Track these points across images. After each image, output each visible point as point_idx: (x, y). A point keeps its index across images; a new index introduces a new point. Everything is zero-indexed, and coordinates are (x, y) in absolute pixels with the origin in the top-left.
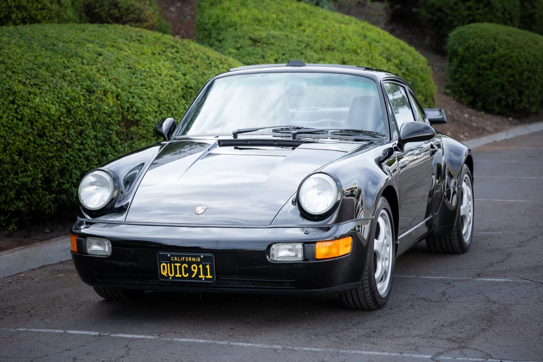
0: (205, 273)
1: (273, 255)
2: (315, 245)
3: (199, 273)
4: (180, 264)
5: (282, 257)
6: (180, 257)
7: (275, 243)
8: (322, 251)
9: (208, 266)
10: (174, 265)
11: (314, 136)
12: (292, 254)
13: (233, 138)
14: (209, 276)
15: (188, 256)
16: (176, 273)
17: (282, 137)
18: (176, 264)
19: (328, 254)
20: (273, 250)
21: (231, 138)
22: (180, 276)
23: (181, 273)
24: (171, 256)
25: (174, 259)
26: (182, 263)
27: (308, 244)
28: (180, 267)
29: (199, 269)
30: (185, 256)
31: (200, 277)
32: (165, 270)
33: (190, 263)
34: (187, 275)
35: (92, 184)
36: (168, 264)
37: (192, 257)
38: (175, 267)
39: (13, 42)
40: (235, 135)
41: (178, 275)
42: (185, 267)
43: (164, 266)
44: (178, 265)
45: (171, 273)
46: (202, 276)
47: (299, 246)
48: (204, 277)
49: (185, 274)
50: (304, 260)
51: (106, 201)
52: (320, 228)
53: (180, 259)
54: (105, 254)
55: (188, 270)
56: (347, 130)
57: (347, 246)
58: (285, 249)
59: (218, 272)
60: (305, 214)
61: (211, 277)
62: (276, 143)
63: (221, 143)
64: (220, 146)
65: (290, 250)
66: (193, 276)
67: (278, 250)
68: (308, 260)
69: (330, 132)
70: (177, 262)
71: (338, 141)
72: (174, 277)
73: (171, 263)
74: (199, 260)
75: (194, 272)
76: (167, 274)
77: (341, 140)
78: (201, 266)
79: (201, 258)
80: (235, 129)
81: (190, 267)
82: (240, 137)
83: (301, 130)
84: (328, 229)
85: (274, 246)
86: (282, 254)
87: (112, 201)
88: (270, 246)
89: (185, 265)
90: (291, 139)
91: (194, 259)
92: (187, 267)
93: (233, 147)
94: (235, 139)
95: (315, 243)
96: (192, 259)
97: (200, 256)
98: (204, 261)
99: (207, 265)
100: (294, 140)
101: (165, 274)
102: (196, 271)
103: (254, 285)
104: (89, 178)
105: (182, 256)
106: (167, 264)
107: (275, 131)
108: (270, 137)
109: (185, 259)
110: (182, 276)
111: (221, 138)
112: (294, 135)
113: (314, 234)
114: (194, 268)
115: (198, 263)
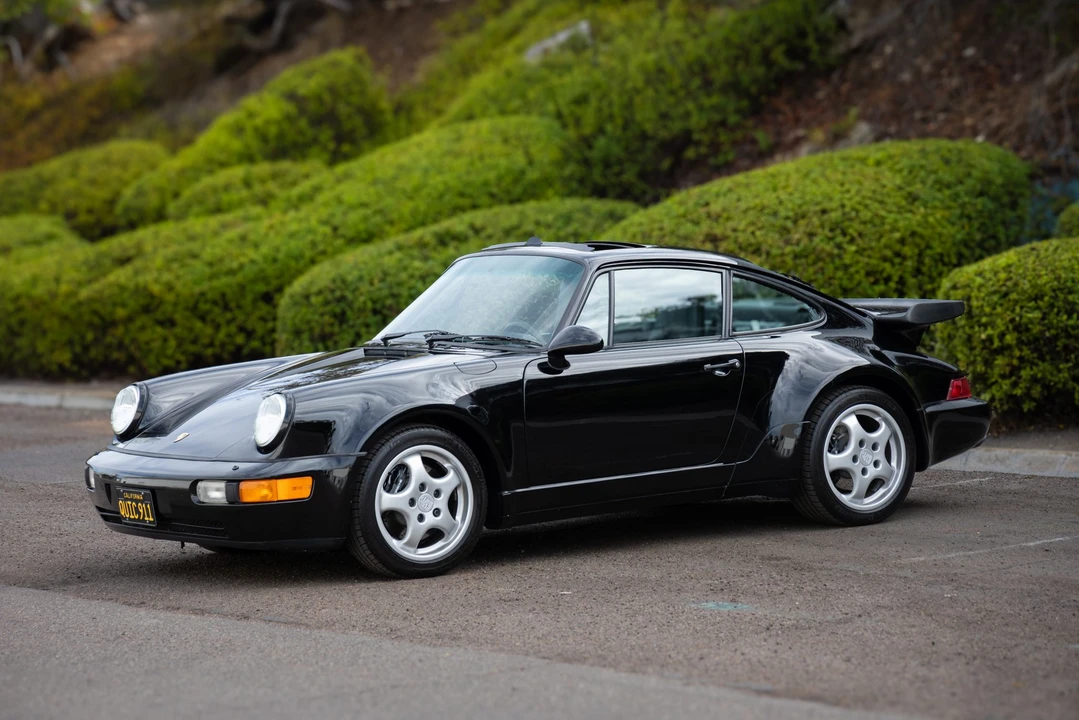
1: (200, 495)
2: (238, 486)
3: (144, 514)
4: (131, 503)
7: (202, 480)
9: (149, 507)
10: (127, 503)
12: (219, 495)
14: (151, 519)
15: (134, 494)
16: (130, 513)
20: (199, 488)
23: (133, 513)
24: (123, 492)
25: (125, 496)
26: (132, 500)
27: (233, 483)
28: (131, 506)
30: (132, 494)
31: (145, 519)
33: (137, 501)
34: (138, 516)
37: (137, 493)
38: (128, 505)
40: (385, 341)
41: (132, 516)
42: (134, 505)
43: (121, 504)
44: (129, 503)
47: (222, 485)
48: (148, 519)
50: (228, 503)
51: (129, 423)
53: (129, 497)
55: (137, 511)
57: (298, 488)
61: (153, 520)
63: (367, 353)
65: (218, 490)
66: (141, 518)
67: (206, 490)
68: (234, 503)
69: (474, 339)
70: (129, 500)
73: (125, 500)
74: (142, 498)
75: (141, 513)
78: (144, 506)
81: (137, 506)
83: (436, 337)
85: (201, 485)
86: (215, 494)
87: (135, 421)
88: (195, 483)
89: (134, 503)
91: (138, 497)
94: (384, 348)
95: (239, 481)
97: (141, 494)
98: (145, 500)
99: (148, 504)
102: (142, 511)
105: (130, 493)
106: (122, 501)
110: (134, 517)
112: (430, 343)
113: (243, 471)
114: (140, 508)
115: (142, 502)
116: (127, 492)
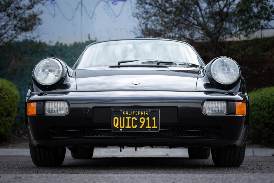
0: (151, 125)
1: (205, 110)
3: (146, 124)
4: (130, 118)
6: (130, 111)
7: (207, 101)
9: (154, 119)
10: (125, 118)
15: (138, 111)
16: (126, 125)
18: (126, 118)
20: (205, 106)
22: (130, 127)
23: (130, 125)
24: (123, 110)
25: (125, 113)
26: (132, 116)
28: (130, 120)
29: (146, 121)
30: (135, 111)
31: (146, 127)
32: (117, 123)
33: (139, 117)
34: (136, 126)
36: (120, 118)
37: (141, 111)
38: (126, 120)
41: (128, 127)
42: (134, 119)
43: (116, 120)
44: (128, 118)
45: (122, 125)
46: (148, 127)
47: (224, 104)
48: (150, 127)
49: (134, 126)
50: (228, 114)
53: (130, 113)
54: (63, 114)
55: (137, 123)
59: (162, 124)
61: (156, 127)
66: (141, 127)
70: (128, 116)
72: (124, 129)
73: (122, 116)
74: (147, 114)
75: (142, 124)
76: (119, 126)
78: (148, 119)
79: (148, 112)
91: (142, 113)
92: (136, 119)
96: (141, 113)
97: (148, 111)
98: (150, 115)
99: (153, 117)
101: (116, 126)
102: (143, 123)
109: (135, 112)
110: (131, 127)
114: (142, 120)
115: (145, 116)
116: (128, 111)
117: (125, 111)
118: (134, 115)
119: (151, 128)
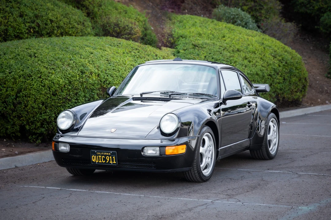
0: (113, 161)
1: (145, 152)
2: (165, 148)
3: (110, 160)
4: (101, 156)
5: (149, 154)
7: (146, 147)
8: (169, 151)
9: (114, 157)
11: (180, 96)
12: (154, 152)
13: (140, 97)
14: (114, 162)
15: (105, 152)
16: (99, 160)
17: (165, 96)
19: (172, 152)
20: (145, 150)
21: (140, 96)
22: (101, 162)
23: (101, 161)
26: (102, 155)
27: (162, 147)
28: (101, 157)
29: (110, 158)
30: (103, 152)
32: (94, 159)
33: (105, 156)
34: (104, 161)
35: (63, 117)
37: (106, 152)
38: (99, 157)
39: (45, 46)
40: (141, 95)
41: (100, 162)
42: (103, 157)
43: (93, 157)
44: (100, 156)
45: (97, 160)
46: (111, 162)
47: (158, 149)
49: (103, 161)
50: (160, 155)
51: (69, 125)
52: (169, 140)
53: (101, 154)
54: (67, 151)
55: (105, 159)
56: (196, 93)
57: (183, 149)
58: (151, 150)
59: (119, 160)
60: (163, 134)
61: (115, 162)
62: (160, 99)
63: (134, 99)
64: (133, 100)
65: (154, 150)
66: (107, 162)
67: (147, 150)
68: (162, 155)
69: (188, 94)
70: (100, 155)
71: (192, 99)
72: (98, 162)
73: (97, 155)
74: (110, 154)
76: (95, 161)
77: (193, 98)
78: (111, 157)
80: (141, 92)
81: (105, 157)
82: (144, 96)
83: (173, 93)
84: (174, 140)
85: (145, 148)
86: (150, 152)
87: (73, 126)
88: (143, 148)
89: (103, 156)
90: (168, 97)
91: (107, 154)
93: (140, 101)
94: (141, 97)
95: (165, 147)
97: (110, 152)
98: (112, 155)
100: (170, 98)
101: (94, 161)
102: (108, 159)
103: (137, 167)
104: (62, 114)
105: (102, 152)
106: (95, 156)
107: (161, 93)
108: (159, 97)
111: (134, 96)
112: (170, 96)
113: (165, 143)
114: (108, 158)
115: (109, 156)
116: (100, 152)
117: (98, 152)
118: (103, 155)
119: (113, 163)
